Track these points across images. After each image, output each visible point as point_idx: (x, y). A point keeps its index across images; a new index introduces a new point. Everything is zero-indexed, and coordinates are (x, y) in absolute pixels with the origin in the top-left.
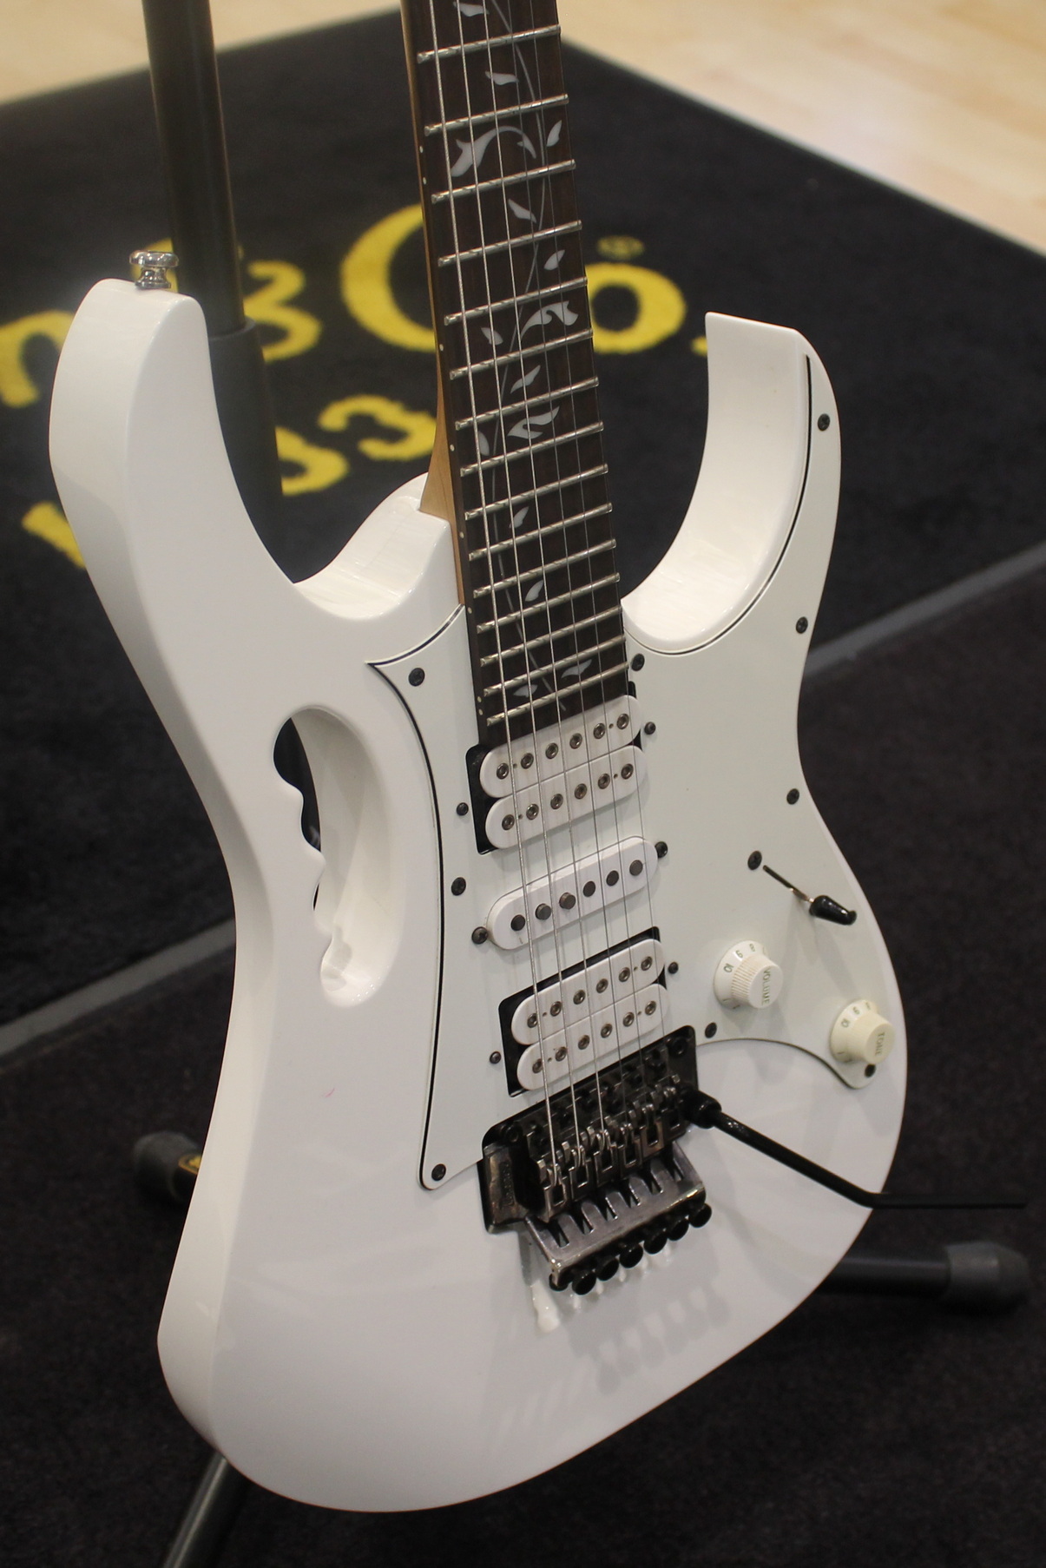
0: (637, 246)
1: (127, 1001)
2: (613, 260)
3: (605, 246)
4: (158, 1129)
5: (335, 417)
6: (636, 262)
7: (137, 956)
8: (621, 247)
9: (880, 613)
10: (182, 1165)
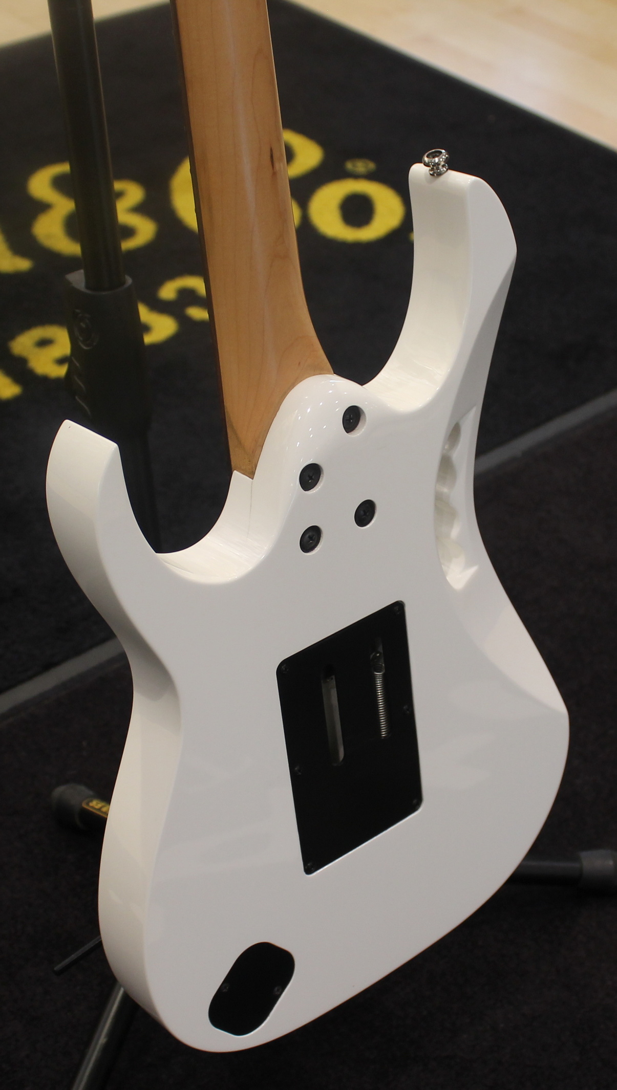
0: (371, 166)
1: (43, 696)
2: (355, 176)
3: (349, 166)
4: (66, 782)
5: (168, 291)
6: (371, 177)
7: (48, 666)
8: (361, 166)
9: (537, 425)
10: (84, 806)
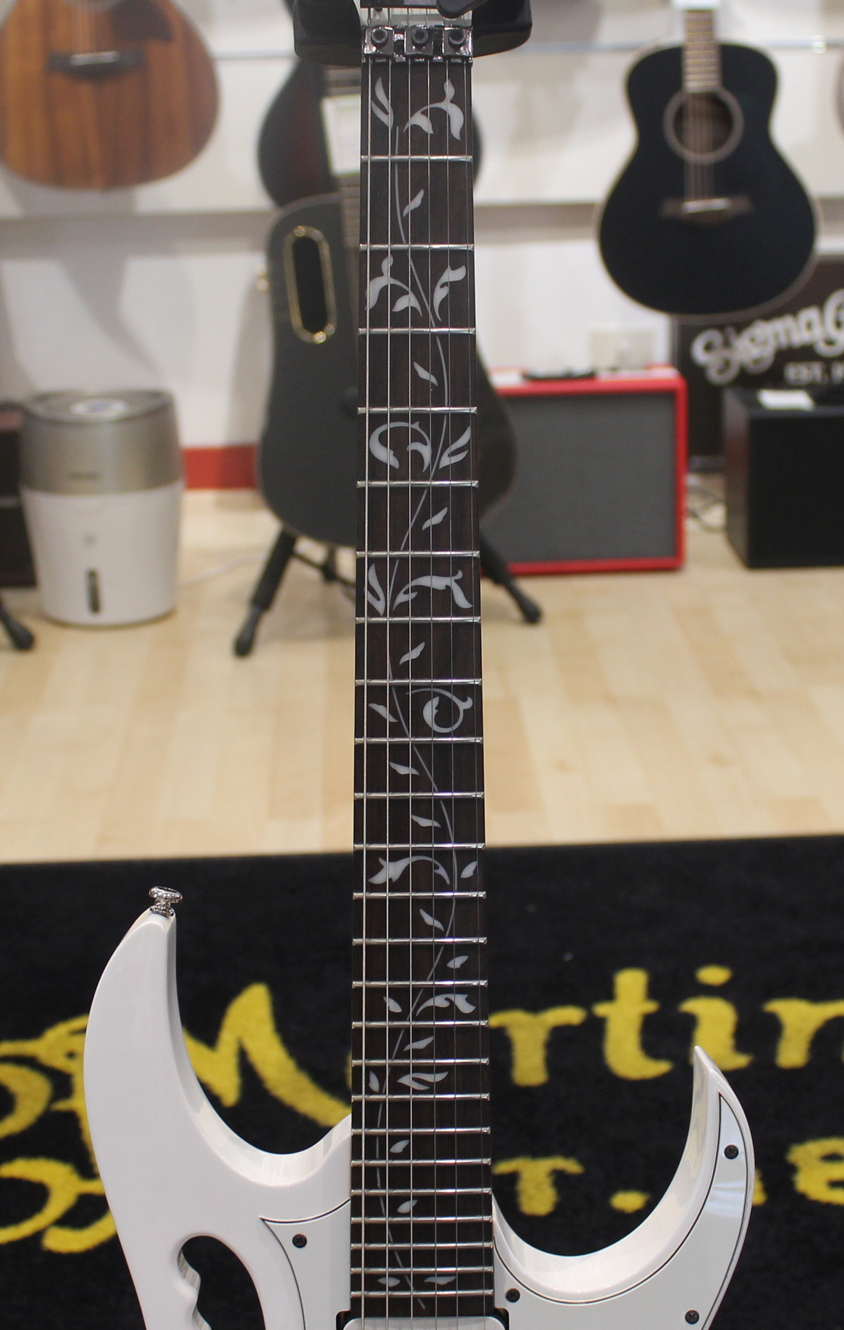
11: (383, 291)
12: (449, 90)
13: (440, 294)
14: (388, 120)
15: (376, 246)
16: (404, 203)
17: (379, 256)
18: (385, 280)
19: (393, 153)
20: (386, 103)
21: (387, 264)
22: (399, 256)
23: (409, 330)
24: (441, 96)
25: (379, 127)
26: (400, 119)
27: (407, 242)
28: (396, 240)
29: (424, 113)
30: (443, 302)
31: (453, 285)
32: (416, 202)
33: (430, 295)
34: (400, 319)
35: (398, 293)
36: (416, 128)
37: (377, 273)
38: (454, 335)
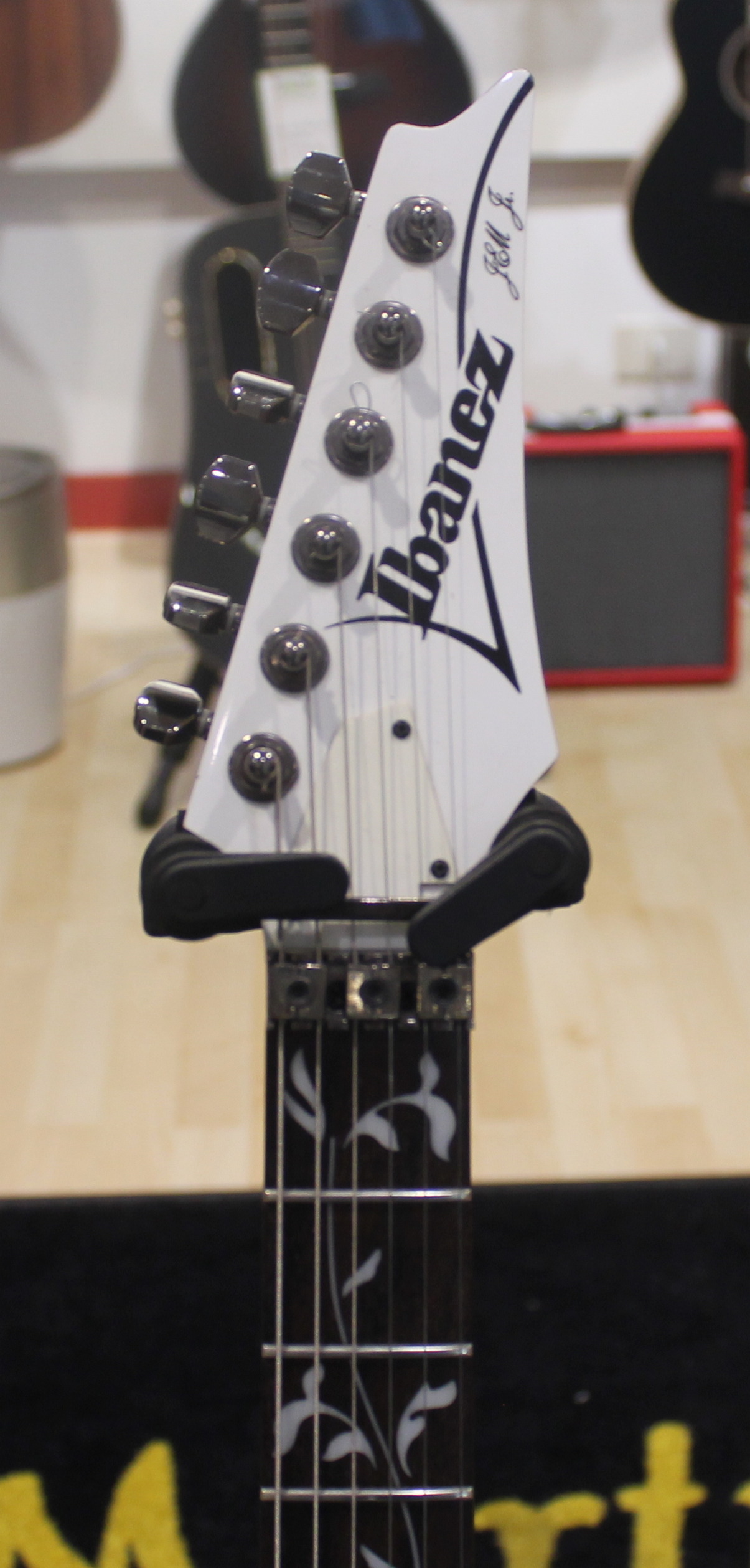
11: (306, 1425)
12: (430, 1072)
13: (409, 1430)
14: (315, 1125)
15: (295, 1349)
16: (344, 1273)
17: (296, 1367)
18: (312, 1406)
19: (325, 1186)
20: (314, 1096)
21: (313, 1379)
22: (335, 1368)
23: (352, 1492)
24: (413, 1083)
25: (297, 1137)
26: (338, 1123)
27: (349, 1342)
28: (330, 1337)
29: (383, 1113)
30: (415, 1445)
31: (432, 1416)
32: (364, 1273)
33: (391, 1431)
34: (335, 1473)
35: (332, 1428)
36: (367, 1142)
37: (294, 1393)
38: (432, 1501)
